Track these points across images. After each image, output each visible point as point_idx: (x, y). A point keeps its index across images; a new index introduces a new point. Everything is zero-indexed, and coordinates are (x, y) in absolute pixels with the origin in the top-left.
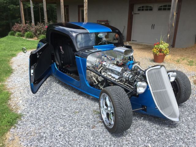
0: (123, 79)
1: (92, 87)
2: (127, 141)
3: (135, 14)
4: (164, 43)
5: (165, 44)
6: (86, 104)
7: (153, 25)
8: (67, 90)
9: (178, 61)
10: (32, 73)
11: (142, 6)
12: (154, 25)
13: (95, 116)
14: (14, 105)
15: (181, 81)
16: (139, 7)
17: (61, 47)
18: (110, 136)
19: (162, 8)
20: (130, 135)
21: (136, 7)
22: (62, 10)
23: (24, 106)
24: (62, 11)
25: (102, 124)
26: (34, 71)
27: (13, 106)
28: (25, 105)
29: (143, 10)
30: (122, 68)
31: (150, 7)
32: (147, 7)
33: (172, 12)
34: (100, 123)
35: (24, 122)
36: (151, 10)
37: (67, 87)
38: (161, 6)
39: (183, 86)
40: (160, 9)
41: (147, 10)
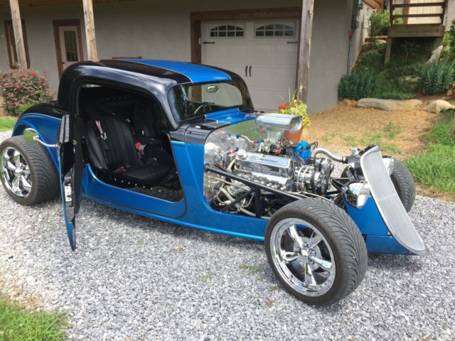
0: (298, 182)
1: (219, 211)
2: (357, 316)
3: (204, 43)
4: (299, 104)
5: (300, 107)
6: (212, 254)
7: (248, 68)
8: (138, 230)
9: (327, 140)
10: (68, 196)
11: (220, 25)
12: (250, 67)
13: (253, 278)
14: (15, 293)
15: (400, 175)
16: (212, 28)
17: (98, 124)
18: (319, 314)
19: (265, 30)
20: (354, 302)
21: (206, 29)
22: (17, 31)
23: (48, 288)
24: (18, 35)
25: (282, 292)
26: (72, 190)
27: (15, 296)
28: (51, 286)
29: (222, 35)
30: (290, 160)
31: (238, 28)
32: (230, 28)
33: (305, 39)
34: (276, 291)
35: (85, 330)
36: (240, 34)
37: (130, 222)
38: (262, 28)
39: (404, 184)
40: (259, 34)
41: (231, 34)
